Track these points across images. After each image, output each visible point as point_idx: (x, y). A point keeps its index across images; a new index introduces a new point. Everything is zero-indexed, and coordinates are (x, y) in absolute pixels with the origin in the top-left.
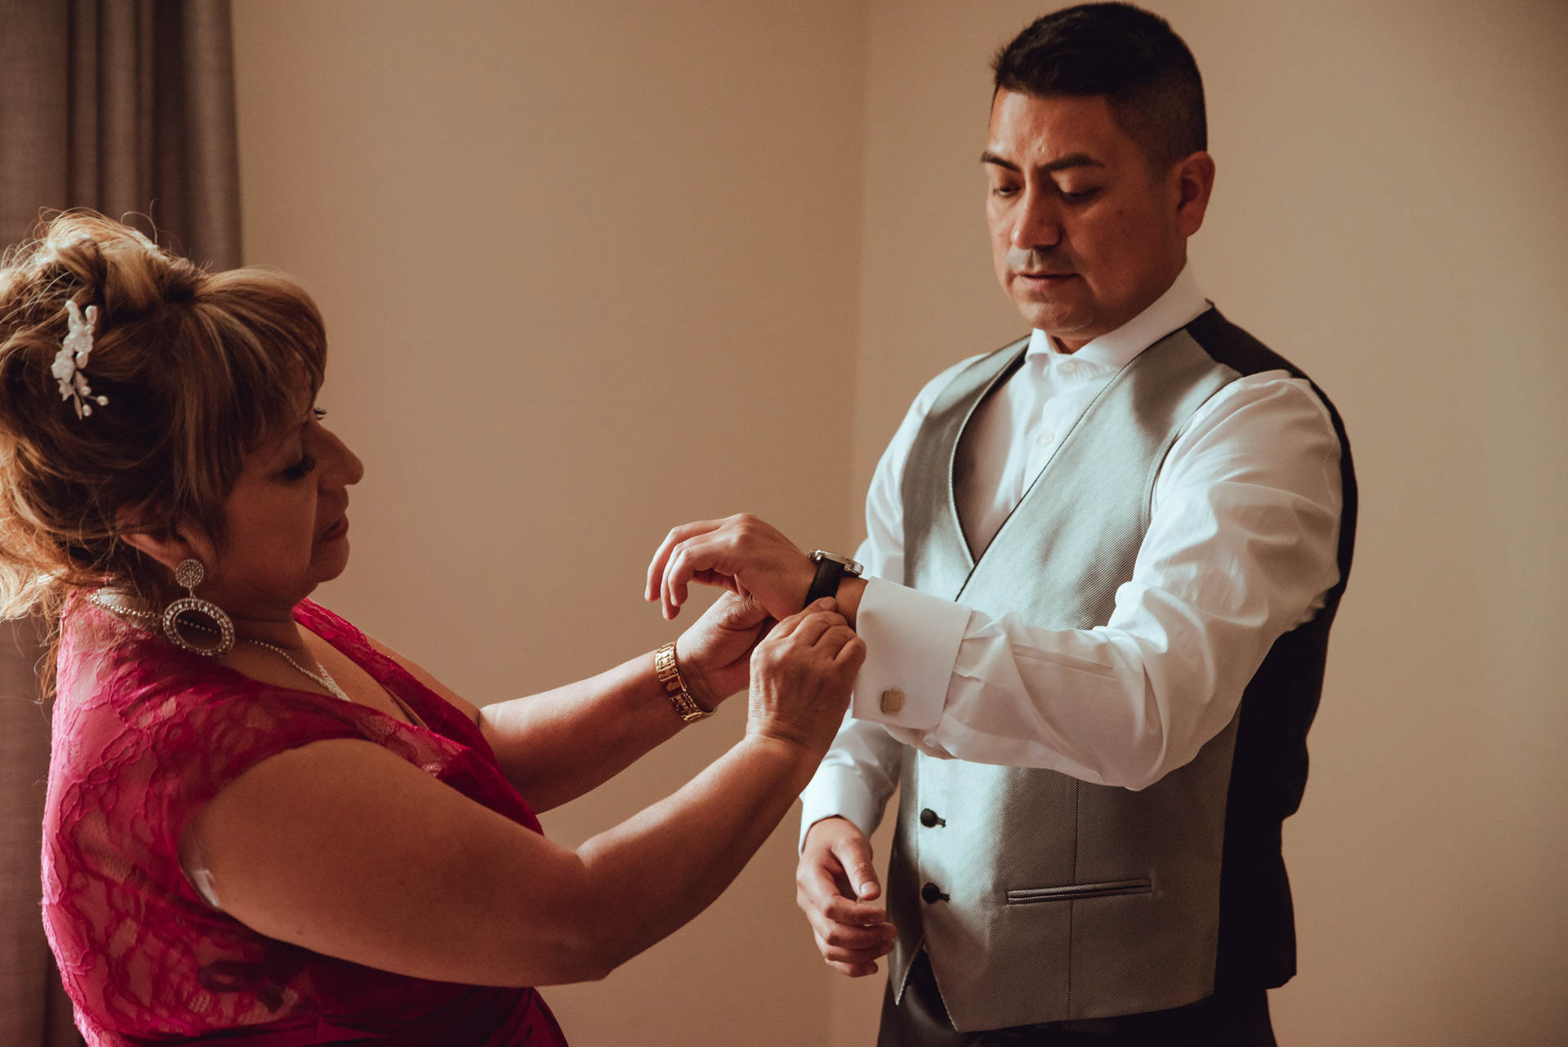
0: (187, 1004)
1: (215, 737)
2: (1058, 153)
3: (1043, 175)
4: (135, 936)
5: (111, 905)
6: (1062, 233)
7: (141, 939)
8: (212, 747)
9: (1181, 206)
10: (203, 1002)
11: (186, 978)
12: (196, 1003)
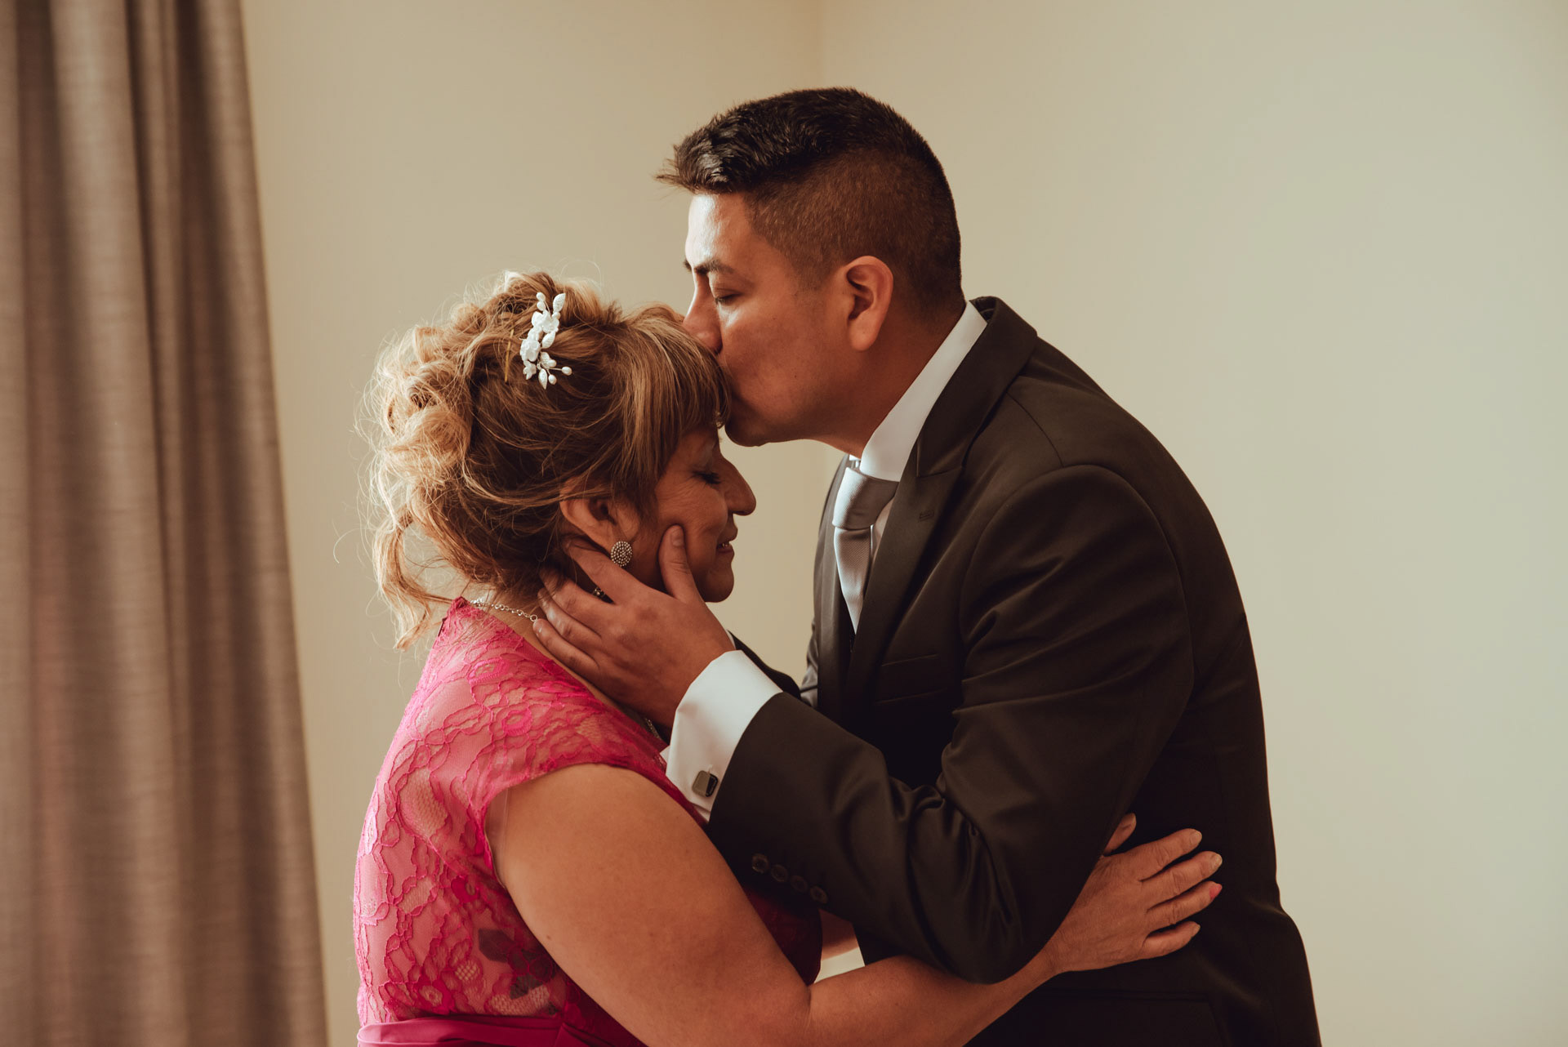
0: (455, 969)
4: (429, 895)
7: (432, 901)
9: (853, 316)
10: (469, 971)
11: (461, 943)
12: (462, 970)
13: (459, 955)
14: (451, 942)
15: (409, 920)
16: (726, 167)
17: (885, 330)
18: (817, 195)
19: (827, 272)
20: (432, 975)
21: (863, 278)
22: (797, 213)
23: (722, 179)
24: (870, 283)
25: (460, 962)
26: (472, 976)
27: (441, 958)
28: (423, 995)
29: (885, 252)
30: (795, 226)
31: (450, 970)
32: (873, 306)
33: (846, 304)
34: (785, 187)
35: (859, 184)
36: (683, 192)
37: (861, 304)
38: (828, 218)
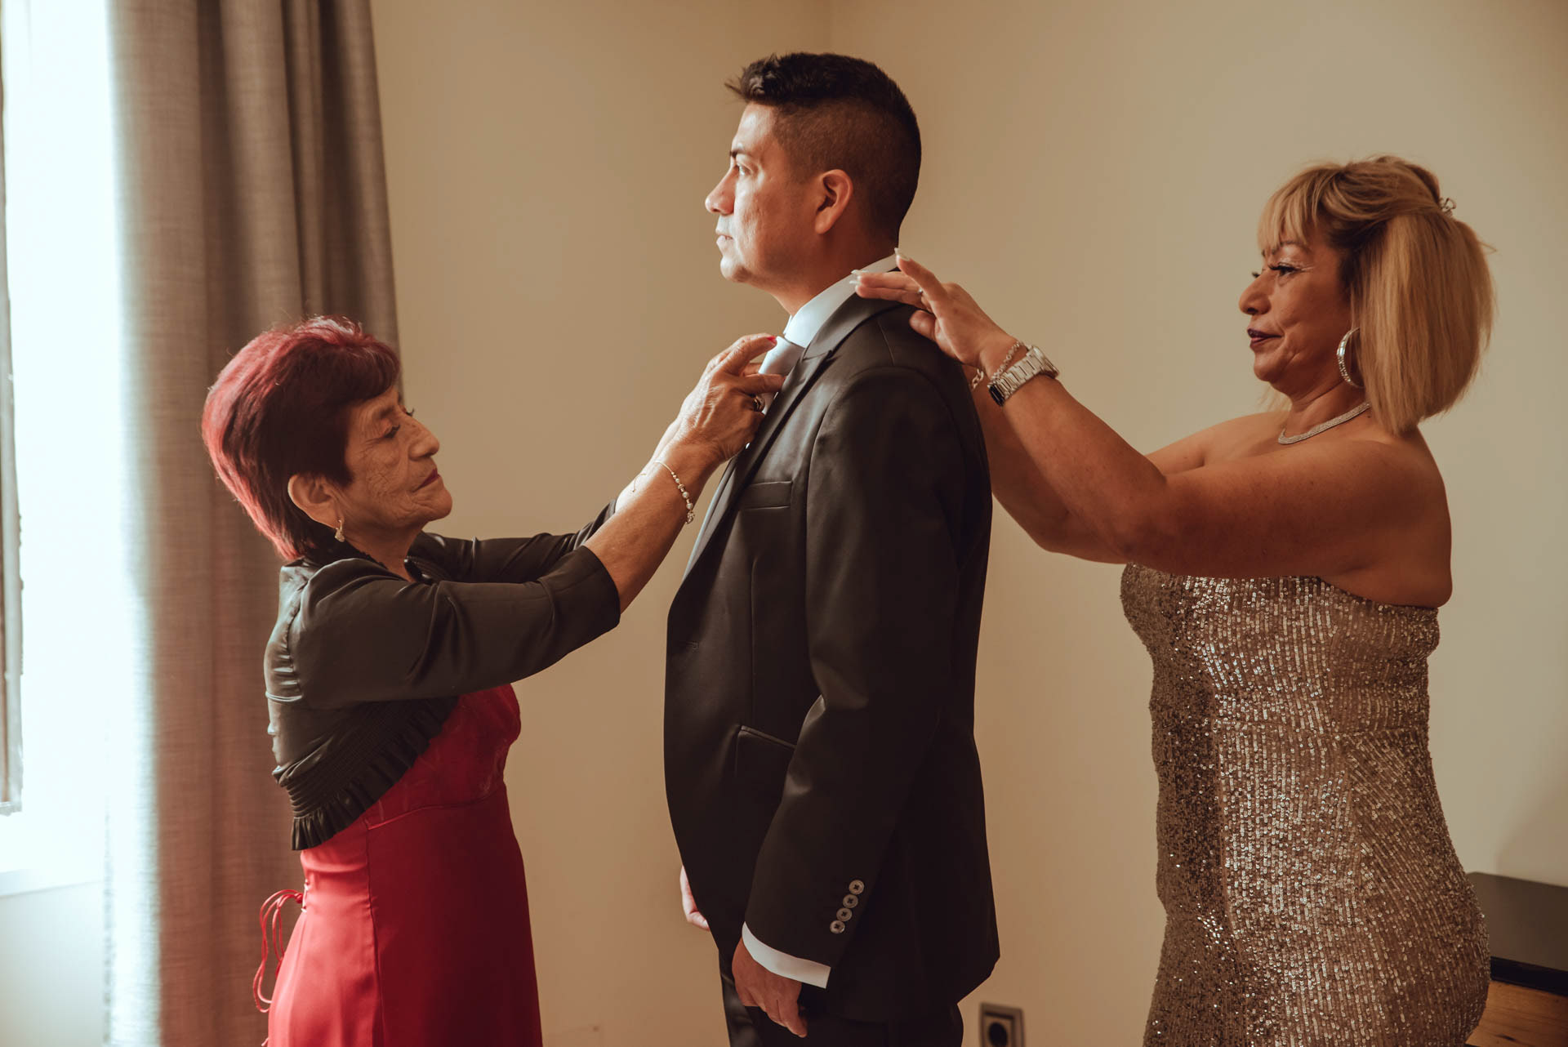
9: (821, 208)
16: (766, 84)
17: (837, 222)
18: (819, 120)
19: (813, 174)
21: (835, 184)
22: (803, 128)
23: (762, 92)
24: (838, 190)
29: (854, 172)
30: (799, 135)
32: (834, 205)
33: (819, 200)
34: (800, 108)
35: (850, 121)
36: (742, 102)
37: (828, 202)
38: (822, 137)
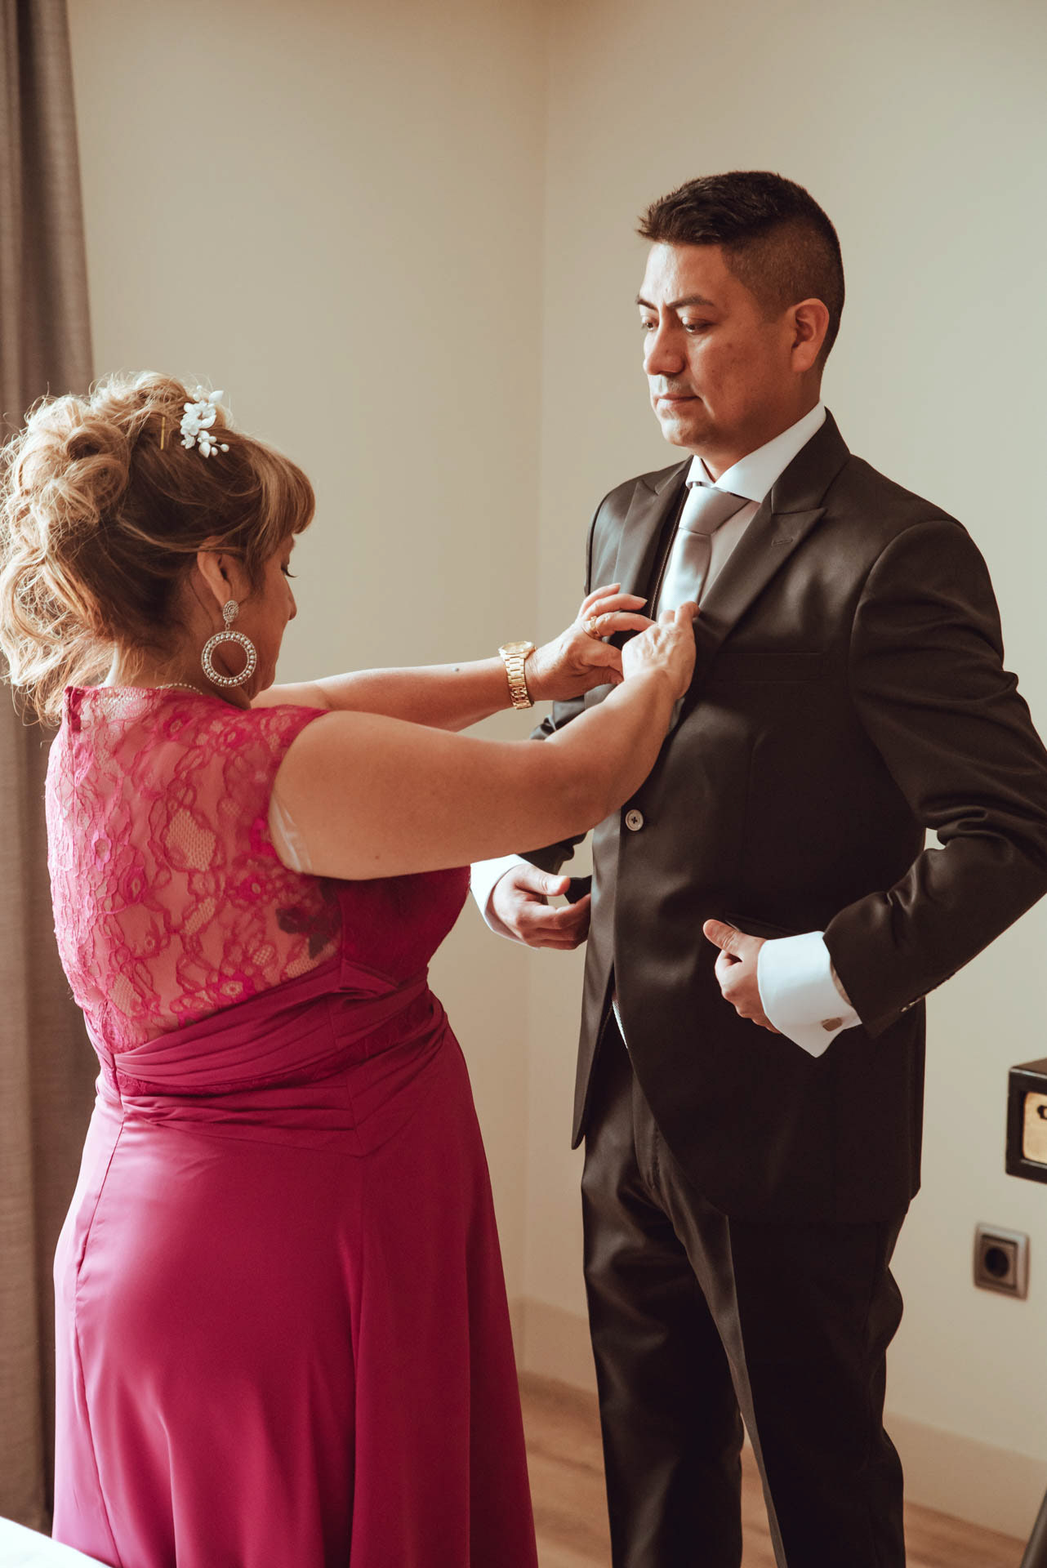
0: (252, 958)
1: (262, 727)
2: (678, 294)
3: (671, 310)
4: (213, 910)
5: (191, 891)
6: (685, 364)
7: (218, 913)
8: (264, 734)
10: (265, 955)
11: (254, 936)
12: (259, 956)
13: (254, 944)
14: (243, 937)
15: (195, 938)
19: (783, 310)
20: (229, 971)
21: (807, 316)
25: (255, 951)
26: (268, 957)
27: (237, 955)
28: (224, 993)
31: (247, 959)
33: (791, 336)
37: (801, 337)
